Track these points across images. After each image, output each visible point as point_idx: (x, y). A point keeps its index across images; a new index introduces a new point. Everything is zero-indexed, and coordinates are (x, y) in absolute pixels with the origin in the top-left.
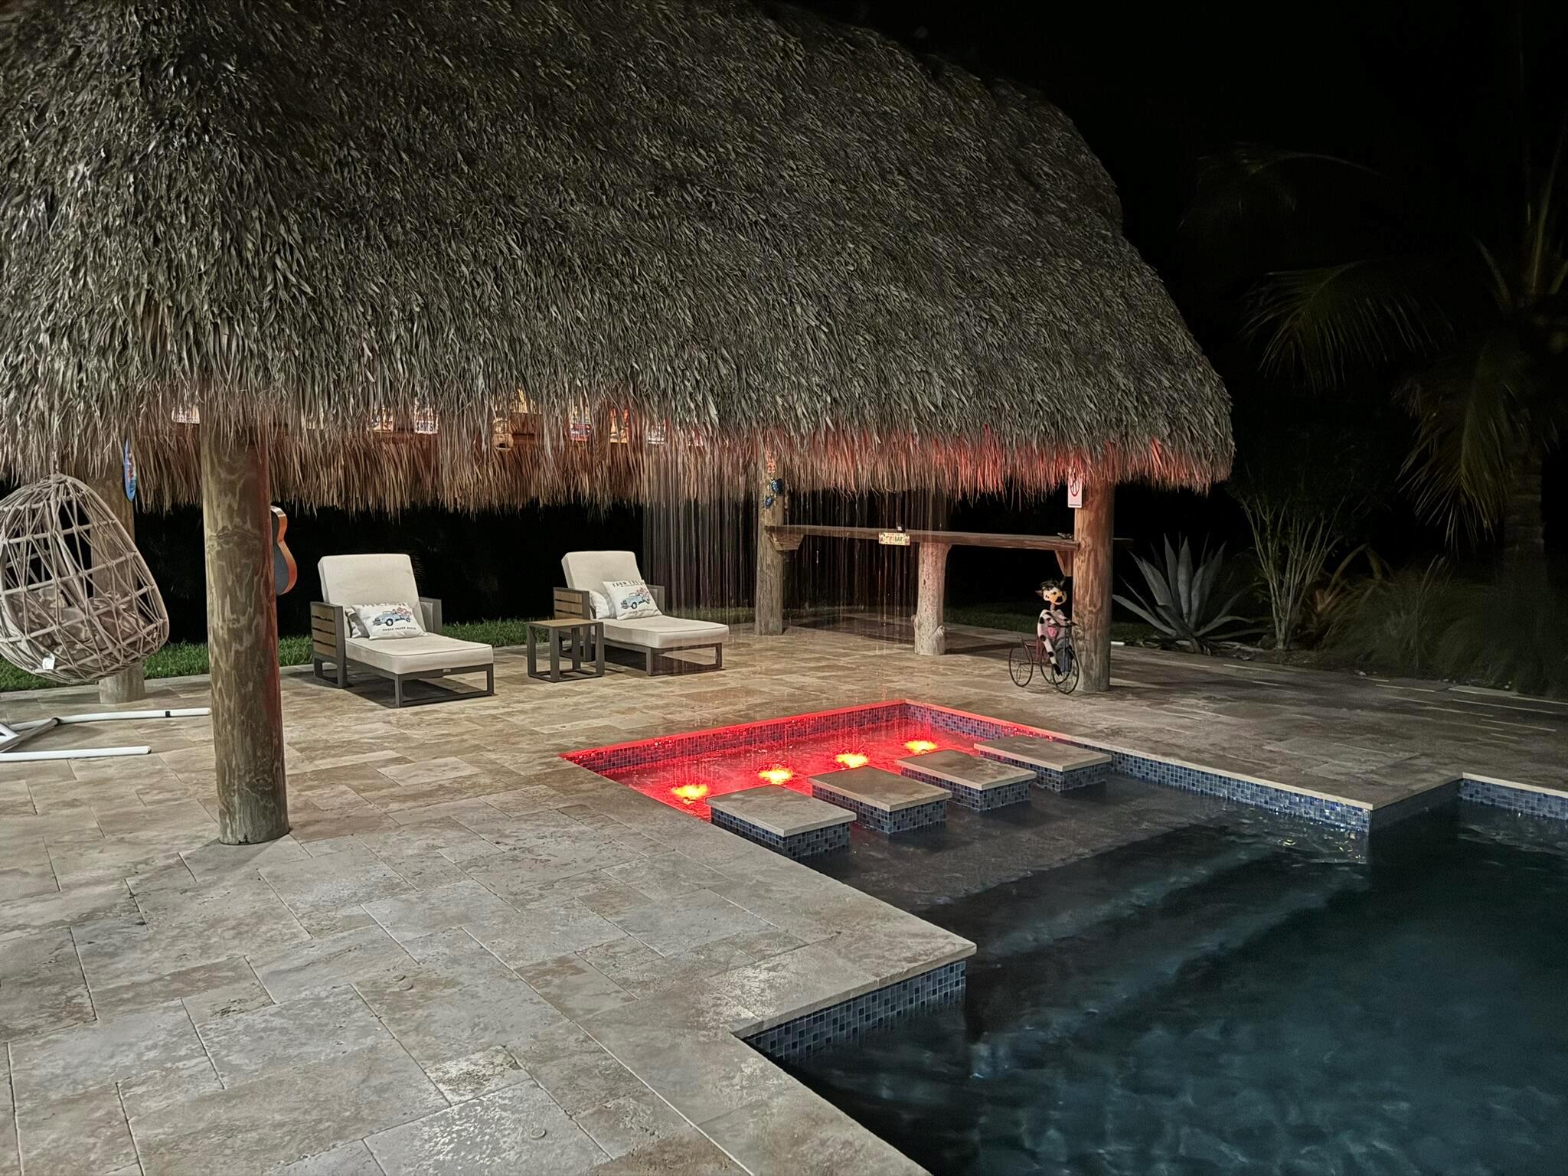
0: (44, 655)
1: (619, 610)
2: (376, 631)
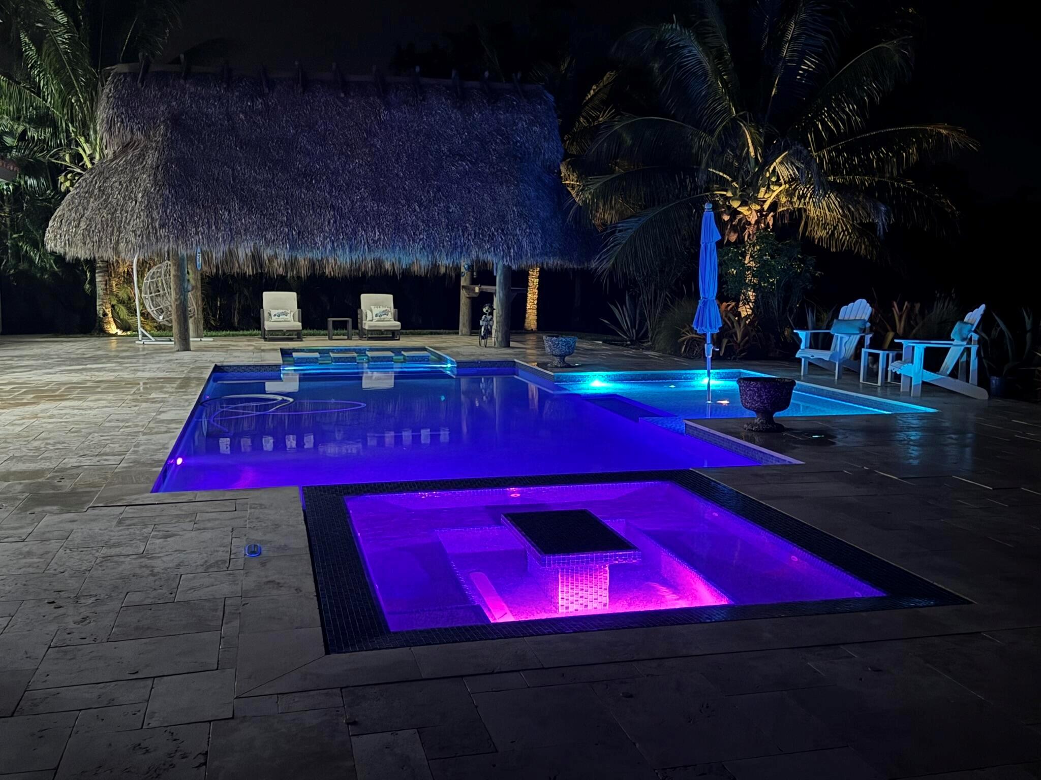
0: (160, 315)
1: (375, 318)
2: (274, 318)
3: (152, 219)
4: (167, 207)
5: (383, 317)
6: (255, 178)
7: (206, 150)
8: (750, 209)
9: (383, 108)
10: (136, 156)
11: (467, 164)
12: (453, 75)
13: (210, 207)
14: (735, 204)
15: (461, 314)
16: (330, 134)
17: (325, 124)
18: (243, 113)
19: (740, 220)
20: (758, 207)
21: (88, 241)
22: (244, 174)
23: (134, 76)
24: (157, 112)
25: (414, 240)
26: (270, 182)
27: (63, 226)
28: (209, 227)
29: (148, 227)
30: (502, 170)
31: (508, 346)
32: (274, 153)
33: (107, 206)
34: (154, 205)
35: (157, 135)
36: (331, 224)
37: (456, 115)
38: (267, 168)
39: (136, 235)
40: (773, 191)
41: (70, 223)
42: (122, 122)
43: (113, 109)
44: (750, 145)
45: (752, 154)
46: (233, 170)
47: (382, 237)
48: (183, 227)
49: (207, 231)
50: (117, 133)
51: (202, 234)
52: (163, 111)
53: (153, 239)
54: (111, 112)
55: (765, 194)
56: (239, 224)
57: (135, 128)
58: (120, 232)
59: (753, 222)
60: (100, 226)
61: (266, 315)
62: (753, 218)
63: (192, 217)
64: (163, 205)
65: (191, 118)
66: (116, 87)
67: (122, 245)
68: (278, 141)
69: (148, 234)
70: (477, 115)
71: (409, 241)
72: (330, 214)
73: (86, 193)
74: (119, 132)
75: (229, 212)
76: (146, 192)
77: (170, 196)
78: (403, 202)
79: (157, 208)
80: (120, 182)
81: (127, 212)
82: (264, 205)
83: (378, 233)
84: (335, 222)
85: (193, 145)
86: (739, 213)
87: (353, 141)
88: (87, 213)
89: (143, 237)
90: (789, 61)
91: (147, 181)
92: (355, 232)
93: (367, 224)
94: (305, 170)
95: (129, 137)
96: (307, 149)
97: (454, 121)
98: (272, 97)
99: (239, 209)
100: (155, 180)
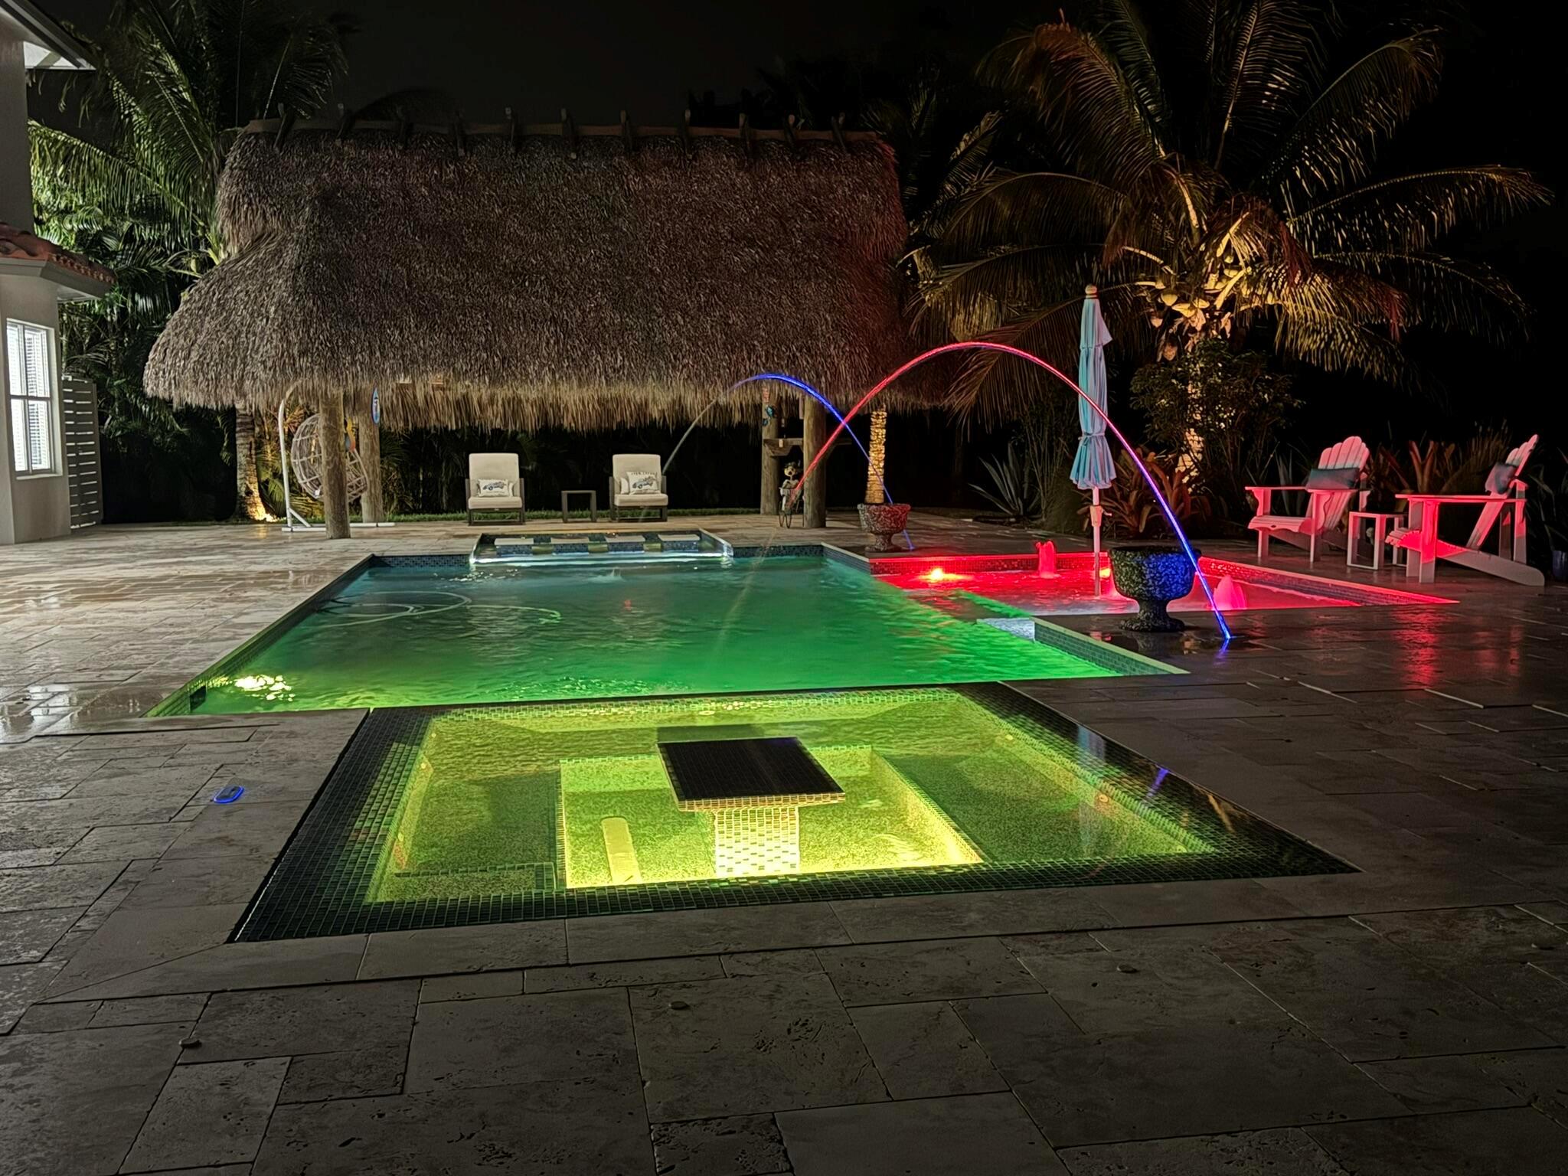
0: (316, 489)
1: (632, 489)
2: (483, 492)
3: (289, 342)
4: (311, 326)
5: (644, 487)
6: (440, 280)
7: (371, 242)
8: (1192, 307)
9: (633, 172)
10: (270, 253)
11: (757, 252)
12: (741, 121)
13: (373, 324)
14: (1169, 300)
15: (763, 481)
16: (553, 213)
17: (547, 199)
18: (425, 185)
19: (1181, 326)
20: (1205, 305)
21: (201, 378)
22: (424, 275)
23: (270, 136)
24: (301, 188)
25: (674, 367)
26: (463, 285)
27: (167, 358)
28: (372, 353)
29: (282, 355)
30: (810, 260)
31: (822, 525)
32: (470, 244)
33: (227, 327)
34: (291, 323)
35: (300, 222)
36: (551, 346)
37: (741, 179)
38: (458, 265)
39: (265, 367)
40: (1229, 279)
41: (177, 354)
42: (250, 204)
43: (238, 185)
44: (1190, 207)
45: (1195, 222)
46: (409, 270)
47: (627, 363)
48: (333, 354)
49: (367, 359)
50: (243, 219)
51: (361, 363)
52: (309, 187)
53: (289, 371)
54: (235, 189)
55: (1216, 283)
56: (416, 349)
57: (269, 211)
58: (245, 365)
59: (1199, 328)
60: (216, 356)
61: (473, 487)
62: (1199, 322)
63: (346, 339)
64: (304, 321)
65: (349, 196)
66: (243, 154)
67: (248, 383)
68: (475, 226)
69: (284, 366)
70: (774, 179)
71: (667, 368)
72: (548, 331)
73: (200, 309)
74: (246, 217)
75: (401, 332)
76: (280, 304)
77: (315, 309)
78: (659, 310)
79: (295, 327)
80: (247, 292)
81: (255, 334)
82: (452, 319)
83: (620, 358)
84: (557, 342)
85: (352, 234)
86: (1179, 315)
87: (587, 222)
88: (201, 338)
89: (275, 371)
90: (1250, 77)
91: (283, 288)
92: (586, 356)
93: (605, 344)
94: (515, 267)
95: (260, 226)
96: (518, 236)
97: (739, 189)
98: (469, 162)
99: (416, 326)
100: (294, 287)
